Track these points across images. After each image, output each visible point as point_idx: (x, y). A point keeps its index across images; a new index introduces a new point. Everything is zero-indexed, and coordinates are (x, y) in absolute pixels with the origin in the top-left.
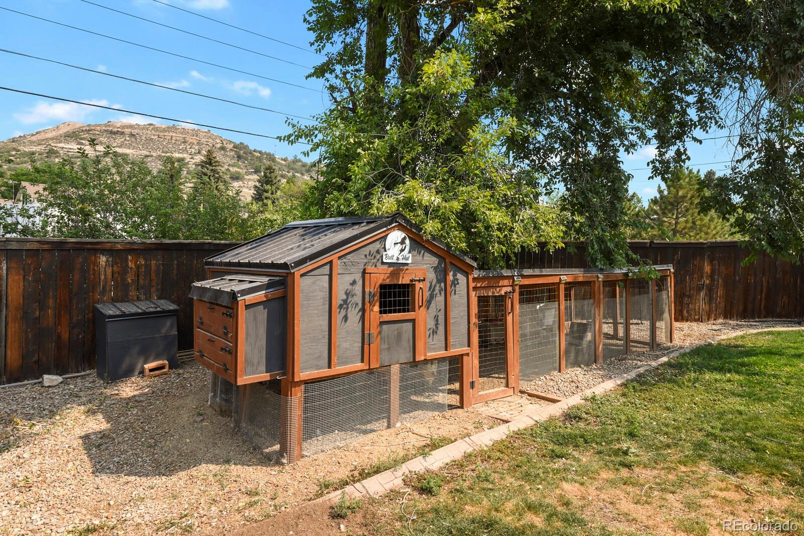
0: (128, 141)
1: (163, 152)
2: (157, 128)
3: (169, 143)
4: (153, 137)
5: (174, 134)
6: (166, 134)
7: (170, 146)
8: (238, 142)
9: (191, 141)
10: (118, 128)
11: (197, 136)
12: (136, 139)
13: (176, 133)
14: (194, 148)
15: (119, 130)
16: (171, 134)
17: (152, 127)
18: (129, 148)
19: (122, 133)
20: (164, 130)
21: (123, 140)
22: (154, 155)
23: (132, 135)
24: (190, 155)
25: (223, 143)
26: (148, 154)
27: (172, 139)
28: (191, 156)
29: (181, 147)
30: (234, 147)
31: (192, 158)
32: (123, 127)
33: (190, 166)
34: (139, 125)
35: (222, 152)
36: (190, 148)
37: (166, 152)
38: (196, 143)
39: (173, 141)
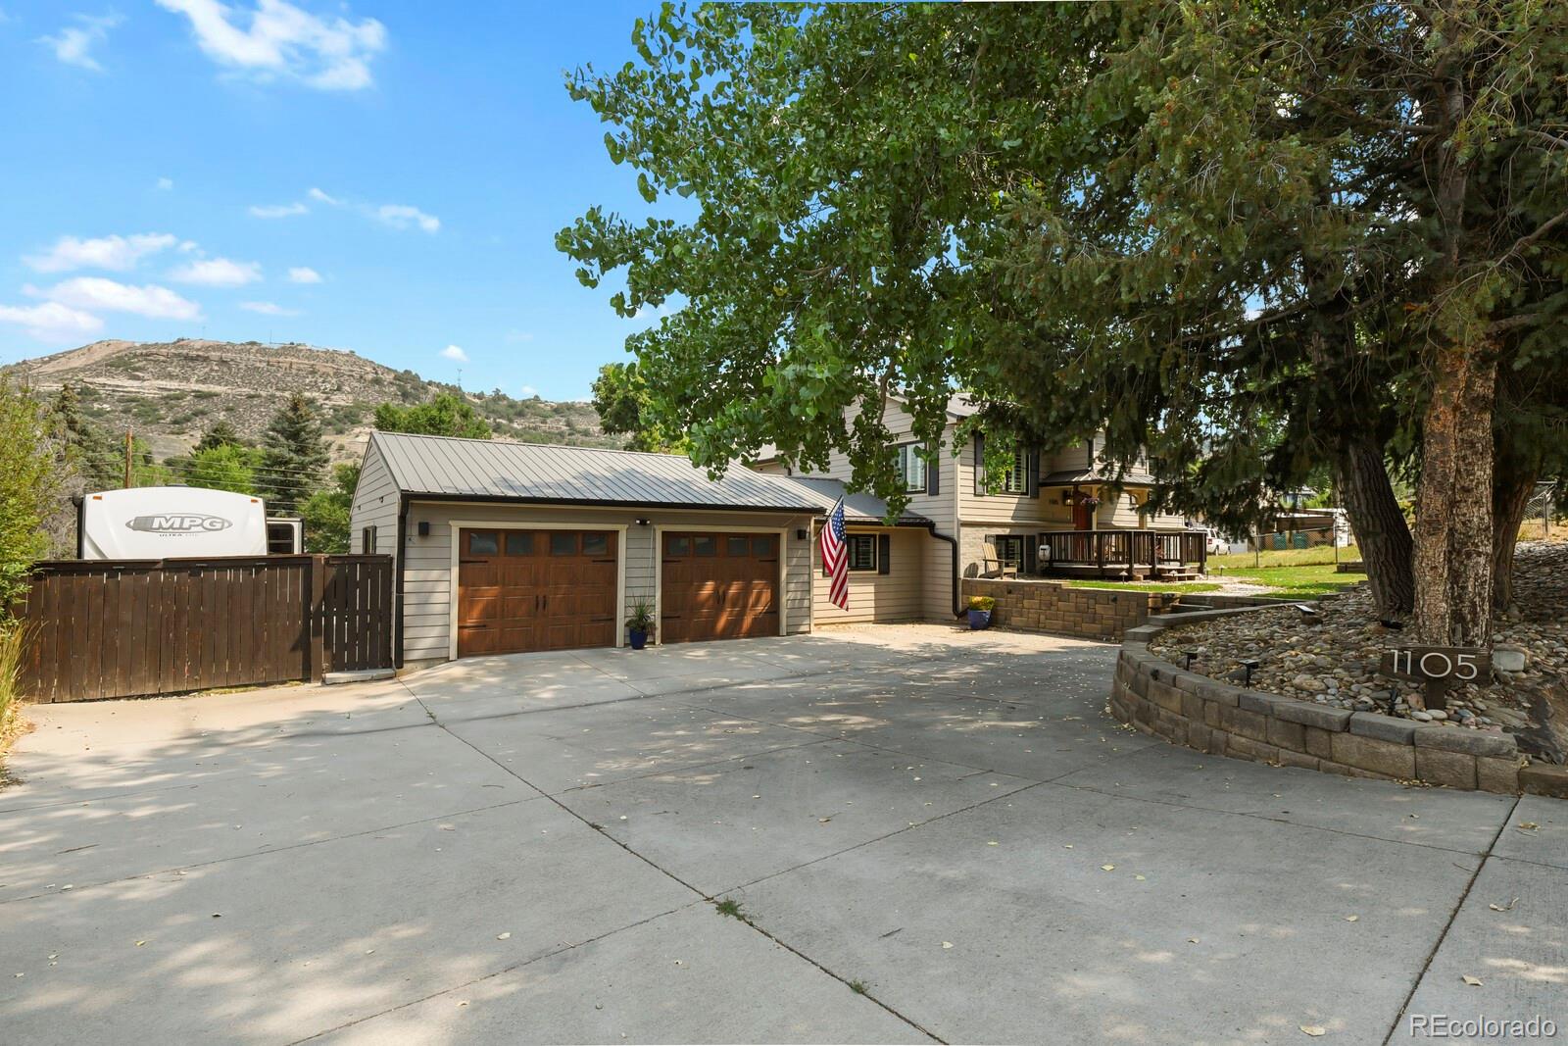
0: (217, 371)
1: (277, 389)
2: (264, 349)
3: (286, 374)
4: (258, 365)
5: (295, 360)
6: (281, 360)
7: (289, 379)
8: (401, 370)
9: (324, 370)
10: (198, 350)
11: (333, 362)
12: (230, 369)
13: (298, 357)
14: (329, 382)
15: (201, 353)
16: (289, 359)
17: (256, 347)
18: (219, 384)
19: (206, 359)
20: (277, 353)
21: (207, 370)
22: (263, 394)
23: (222, 362)
24: (324, 393)
25: (376, 373)
26: (252, 393)
27: (291, 367)
28: (324, 396)
29: (307, 381)
30: (395, 378)
31: (327, 399)
32: (207, 349)
33: (325, 411)
34: (233, 345)
35: (377, 387)
36: (324, 382)
37: (284, 390)
38: (331, 374)
39: (294, 371)
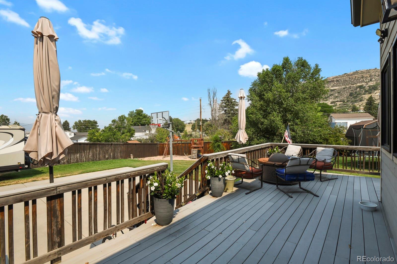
0: (336, 83)
1: (352, 85)
2: (348, 75)
3: (354, 80)
4: (346, 79)
5: (357, 75)
6: (353, 76)
7: (355, 81)
9: (366, 76)
10: (331, 79)
11: (369, 73)
12: (339, 82)
13: (358, 74)
14: (368, 79)
15: (332, 80)
16: (355, 75)
17: (346, 75)
18: (336, 87)
19: (333, 81)
20: (352, 75)
21: (333, 84)
22: (348, 87)
23: (337, 81)
24: (365, 83)
26: (345, 87)
27: (356, 78)
28: (366, 83)
29: (361, 80)
31: (367, 84)
32: (333, 78)
33: (366, 88)
34: (340, 76)
36: (366, 79)
37: (353, 84)
38: (368, 76)
39: (357, 79)
